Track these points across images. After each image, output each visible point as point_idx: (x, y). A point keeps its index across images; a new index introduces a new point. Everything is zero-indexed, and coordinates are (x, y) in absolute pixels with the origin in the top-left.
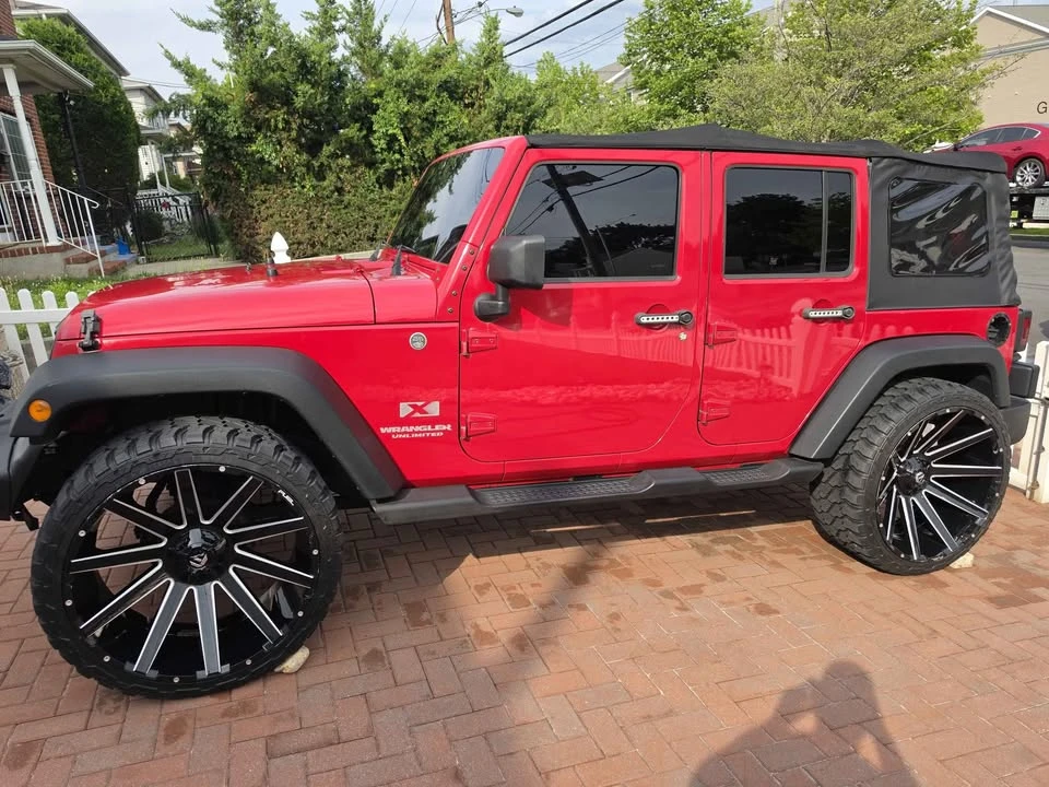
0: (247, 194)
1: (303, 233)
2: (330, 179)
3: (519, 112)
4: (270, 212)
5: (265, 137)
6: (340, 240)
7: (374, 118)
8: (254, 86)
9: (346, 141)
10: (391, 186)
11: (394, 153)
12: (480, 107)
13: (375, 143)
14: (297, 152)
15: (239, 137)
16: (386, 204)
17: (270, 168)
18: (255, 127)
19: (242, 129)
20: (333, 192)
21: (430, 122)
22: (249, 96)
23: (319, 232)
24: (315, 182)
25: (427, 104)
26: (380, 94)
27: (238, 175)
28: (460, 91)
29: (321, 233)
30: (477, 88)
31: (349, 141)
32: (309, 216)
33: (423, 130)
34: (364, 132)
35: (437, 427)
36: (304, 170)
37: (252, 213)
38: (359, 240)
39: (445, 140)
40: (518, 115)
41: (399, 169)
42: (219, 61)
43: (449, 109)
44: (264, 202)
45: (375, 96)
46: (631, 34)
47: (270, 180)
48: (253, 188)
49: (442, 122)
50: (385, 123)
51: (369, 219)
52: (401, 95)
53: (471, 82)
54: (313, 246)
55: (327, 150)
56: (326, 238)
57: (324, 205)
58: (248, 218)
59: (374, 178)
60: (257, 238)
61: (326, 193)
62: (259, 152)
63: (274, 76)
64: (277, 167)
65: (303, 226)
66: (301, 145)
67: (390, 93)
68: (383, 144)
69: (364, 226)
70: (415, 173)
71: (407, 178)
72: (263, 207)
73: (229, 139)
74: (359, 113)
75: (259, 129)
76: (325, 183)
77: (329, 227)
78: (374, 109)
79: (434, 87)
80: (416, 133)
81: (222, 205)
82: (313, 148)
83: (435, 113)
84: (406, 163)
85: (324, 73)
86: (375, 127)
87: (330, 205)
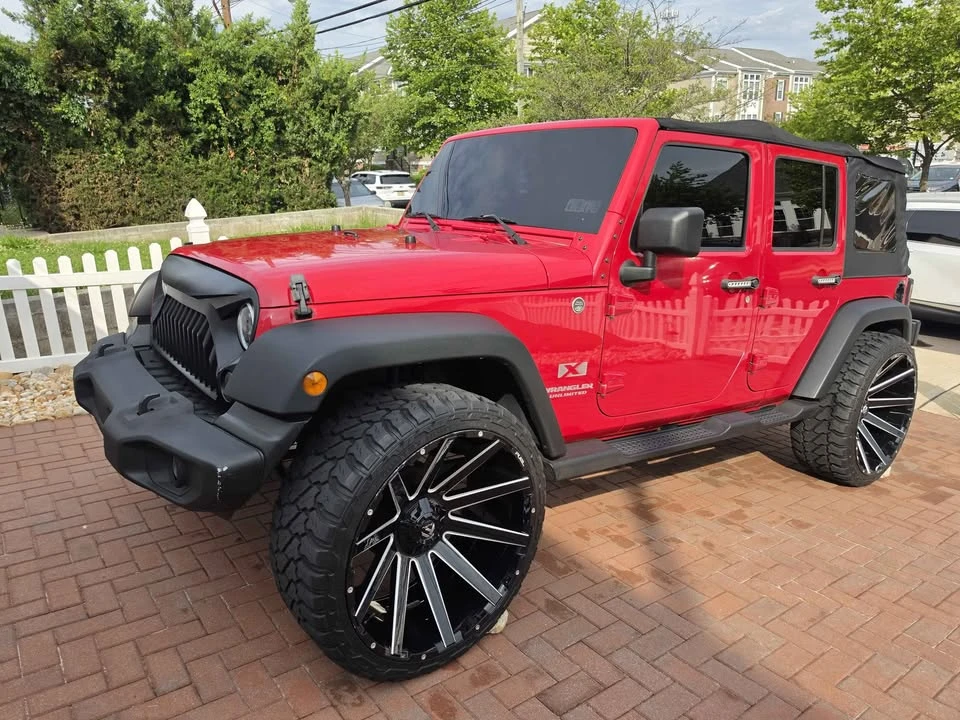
0: (49, 157)
1: (114, 201)
2: (142, 146)
3: (335, 94)
4: (76, 177)
5: (71, 96)
6: (153, 209)
7: (190, 86)
8: (61, 43)
9: (161, 108)
10: (206, 157)
11: (210, 123)
12: (294, 85)
13: (190, 112)
14: (108, 117)
15: (40, 96)
16: (202, 174)
17: (76, 131)
18: (59, 87)
19: (44, 88)
20: (145, 159)
21: (247, 96)
22: (54, 52)
23: (129, 200)
24: (126, 149)
25: (245, 77)
26: (196, 63)
27: (38, 137)
28: (275, 67)
29: (132, 202)
30: (290, 67)
31: (164, 108)
32: (119, 183)
33: (239, 102)
34: (180, 101)
35: (584, 386)
36: (115, 135)
37: (55, 177)
38: (174, 209)
39: (262, 114)
40: (334, 97)
41: (215, 139)
42: (11, 11)
43: (266, 84)
44: (69, 167)
45: (191, 65)
46: (392, 30)
47: (75, 144)
48: (57, 152)
49: (259, 96)
50: (201, 93)
51: (185, 189)
52: (219, 66)
53: (285, 60)
54: (124, 214)
55: (140, 116)
56: (138, 207)
57: (136, 172)
58: (50, 183)
59: (189, 147)
60: (62, 204)
61: (138, 160)
62: (64, 113)
63: (85, 34)
64: (85, 130)
65: (114, 192)
66: (112, 110)
67: (208, 63)
68: (199, 113)
69: (179, 196)
70: (231, 145)
71: (223, 149)
72: (67, 173)
73: (30, 97)
74: (173, 80)
75: (63, 88)
76: (138, 150)
77: (141, 195)
78: (191, 78)
79: (251, 60)
80: (234, 105)
81: (17, 168)
82: (124, 113)
83: (251, 88)
84: (223, 134)
85: (142, 37)
86: (192, 96)
87: (143, 172)
